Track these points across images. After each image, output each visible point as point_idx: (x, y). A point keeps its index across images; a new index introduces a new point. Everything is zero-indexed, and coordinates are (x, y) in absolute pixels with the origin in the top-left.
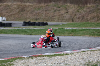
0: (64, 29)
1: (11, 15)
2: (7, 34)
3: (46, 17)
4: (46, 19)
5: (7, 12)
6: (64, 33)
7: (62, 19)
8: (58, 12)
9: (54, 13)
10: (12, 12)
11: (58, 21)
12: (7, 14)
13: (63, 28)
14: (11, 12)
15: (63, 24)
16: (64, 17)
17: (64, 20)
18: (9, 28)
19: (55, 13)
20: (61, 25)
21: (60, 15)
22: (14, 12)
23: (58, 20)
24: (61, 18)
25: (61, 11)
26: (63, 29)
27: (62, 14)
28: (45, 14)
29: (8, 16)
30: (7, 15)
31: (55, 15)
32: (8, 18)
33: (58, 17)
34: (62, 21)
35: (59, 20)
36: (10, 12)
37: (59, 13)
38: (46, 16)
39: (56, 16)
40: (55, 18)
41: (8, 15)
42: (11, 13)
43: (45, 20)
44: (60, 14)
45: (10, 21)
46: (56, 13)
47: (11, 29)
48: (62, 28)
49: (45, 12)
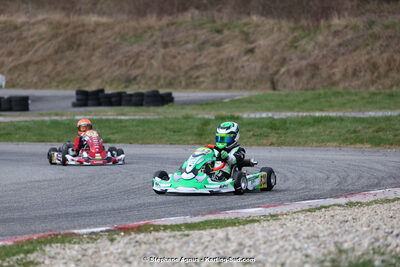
0: (238, 118)
1: (27, 64)
2: (12, 141)
3: (167, 72)
4: (165, 78)
5: (10, 54)
7: (231, 78)
8: (213, 49)
9: (198, 53)
10: (31, 53)
11: (216, 88)
12: (10, 59)
13: (237, 114)
14: (27, 52)
15: (236, 98)
16: (236, 69)
17: (238, 84)
18: (19, 116)
19: (200, 56)
20: (226, 103)
21: (221, 62)
22: (36, 51)
23: (216, 81)
24: (227, 75)
25: (226, 46)
26: (233, 117)
27: (231, 60)
28: (164, 58)
29: (15, 67)
30: (12, 64)
31: (202, 60)
32: (16, 75)
33: (214, 69)
34: (230, 87)
35: (219, 84)
36: (21, 54)
37: (219, 52)
38: (164, 67)
39: (207, 65)
40: (203, 76)
41: (15, 63)
42: (25, 58)
43: (162, 82)
44: (223, 56)
45: (23, 87)
46: (205, 52)
47: (26, 121)
48: (229, 114)
49: (162, 51)
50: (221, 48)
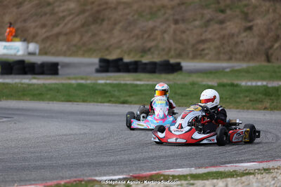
0: (237, 86)
1: (58, 35)
3: (178, 45)
4: (175, 49)
5: (44, 26)
6: (238, 100)
7: (231, 51)
8: (217, 26)
9: (204, 29)
10: (61, 26)
11: (218, 60)
12: (44, 30)
13: (236, 82)
14: (58, 25)
15: (236, 68)
16: (237, 44)
17: (238, 56)
18: (50, 79)
19: (206, 31)
20: (227, 72)
21: (223, 37)
22: (66, 24)
23: (219, 53)
24: (228, 49)
25: (228, 23)
26: (232, 85)
27: (232, 35)
28: (175, 32)
29: (47, 38)
30: (44, 36)
31: (208, 35)
32: (47, 45)
33: (218, 43)
34: (230, 59)
35: (222, 56)
36: (53, 26)
37: (222, 29)
38: (175, 41)
39: (211, 40)
41: (48, 34)
42: (56, 30)
43: (172, 53)
44: (226, 32)
45: (53, 54)
46: (210, 29)
48: (229, 82)
49: (173, 26)
50: (224, 25)
